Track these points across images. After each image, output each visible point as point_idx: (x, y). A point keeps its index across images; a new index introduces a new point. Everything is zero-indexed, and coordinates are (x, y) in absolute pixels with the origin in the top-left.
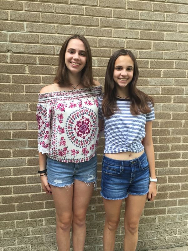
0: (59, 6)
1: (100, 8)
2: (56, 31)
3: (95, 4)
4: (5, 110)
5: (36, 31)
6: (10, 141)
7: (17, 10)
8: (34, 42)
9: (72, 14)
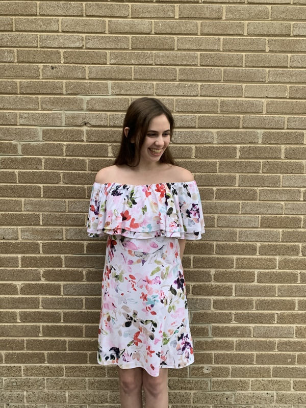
0: (161, 54)
1: (224, 53)
2: (155, 92)
3: (216, 47)
4: (77, 210)
5: (125, 93)
6: (83, 257)
7: (99, 64)
8: (122, 109)
9: (180, 65)
